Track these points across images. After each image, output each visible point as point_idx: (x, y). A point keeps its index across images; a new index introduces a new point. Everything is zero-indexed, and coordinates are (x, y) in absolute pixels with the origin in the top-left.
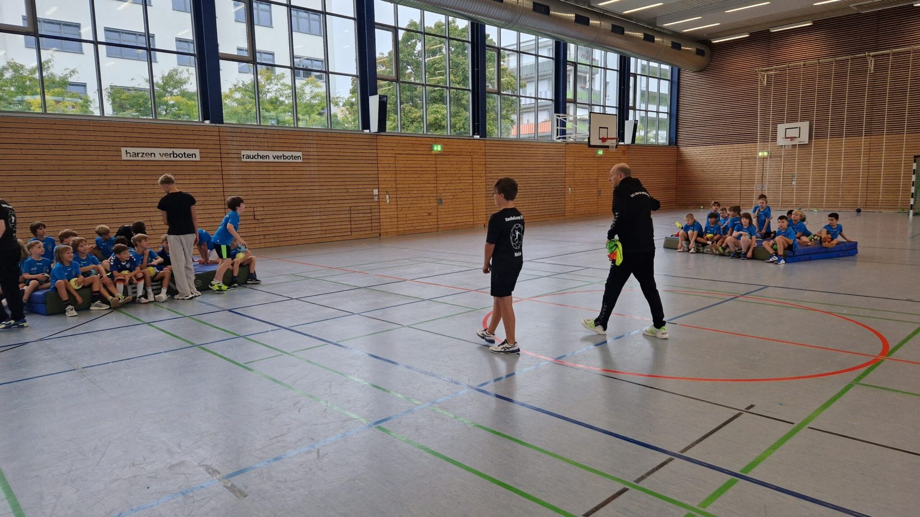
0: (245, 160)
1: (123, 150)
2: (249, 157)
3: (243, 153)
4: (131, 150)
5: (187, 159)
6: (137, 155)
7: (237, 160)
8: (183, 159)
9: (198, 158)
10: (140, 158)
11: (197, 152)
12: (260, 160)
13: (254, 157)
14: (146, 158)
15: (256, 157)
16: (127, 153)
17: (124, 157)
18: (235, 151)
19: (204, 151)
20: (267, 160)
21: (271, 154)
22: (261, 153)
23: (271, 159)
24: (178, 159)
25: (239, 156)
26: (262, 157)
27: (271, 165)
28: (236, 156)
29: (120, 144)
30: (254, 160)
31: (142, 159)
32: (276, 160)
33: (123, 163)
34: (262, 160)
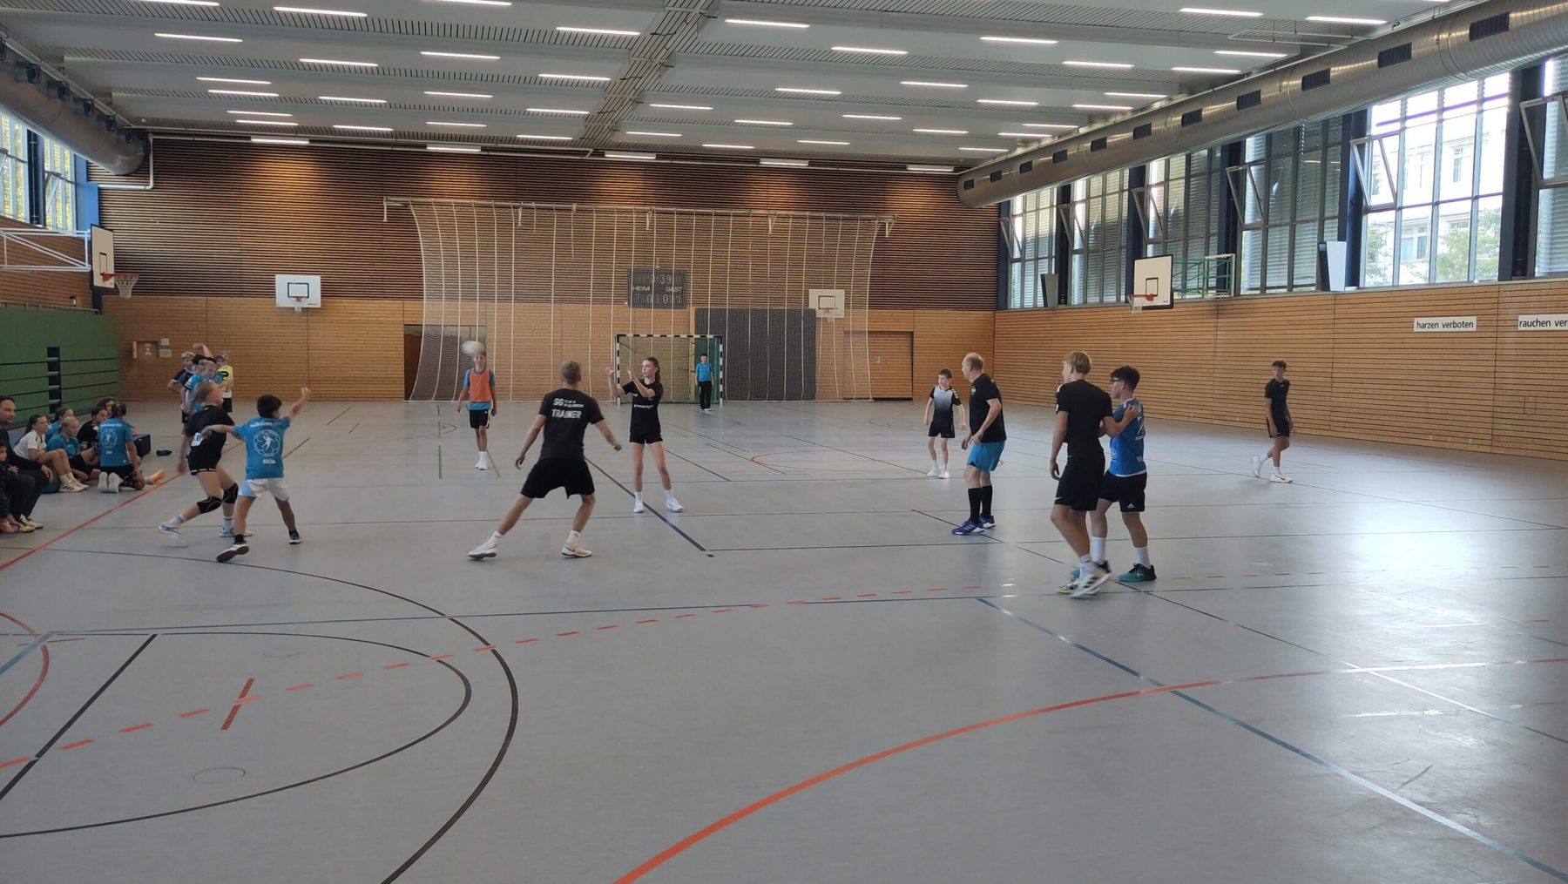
0: (1521, 328)
1: (1416, 320)
2: (1526, 324)
3: (1522, 318)
4: (1422, 321)
5: (1465, 329)
6: (1424, 326)
7: (1513, 329)
8: (1462, 329)
9: (1474, 329)
10: (1426, 330)
11: (1473, 319)
12: (1539, 328)
13: (1532, 324)
14: (1431, 330)
15: (1535, 324)
16: (1420, 324)
17: (1416, 329)
18: (1511, 317)
19: (1482, 318)
20: (1548, 328)
21: (1553, 318)
22: (1542, 318)
23: (1553, 327)
24: (1457, 329)
25: (1515, 323)
26: (1541, 324)
27: (1551, 334)
28: (1510, 323)
29: (1414, 314)
30: (1532, 328)
31: (1429, 330)
32: (1559, 328)
33: (1416, 335)
34: (1541, 328)
